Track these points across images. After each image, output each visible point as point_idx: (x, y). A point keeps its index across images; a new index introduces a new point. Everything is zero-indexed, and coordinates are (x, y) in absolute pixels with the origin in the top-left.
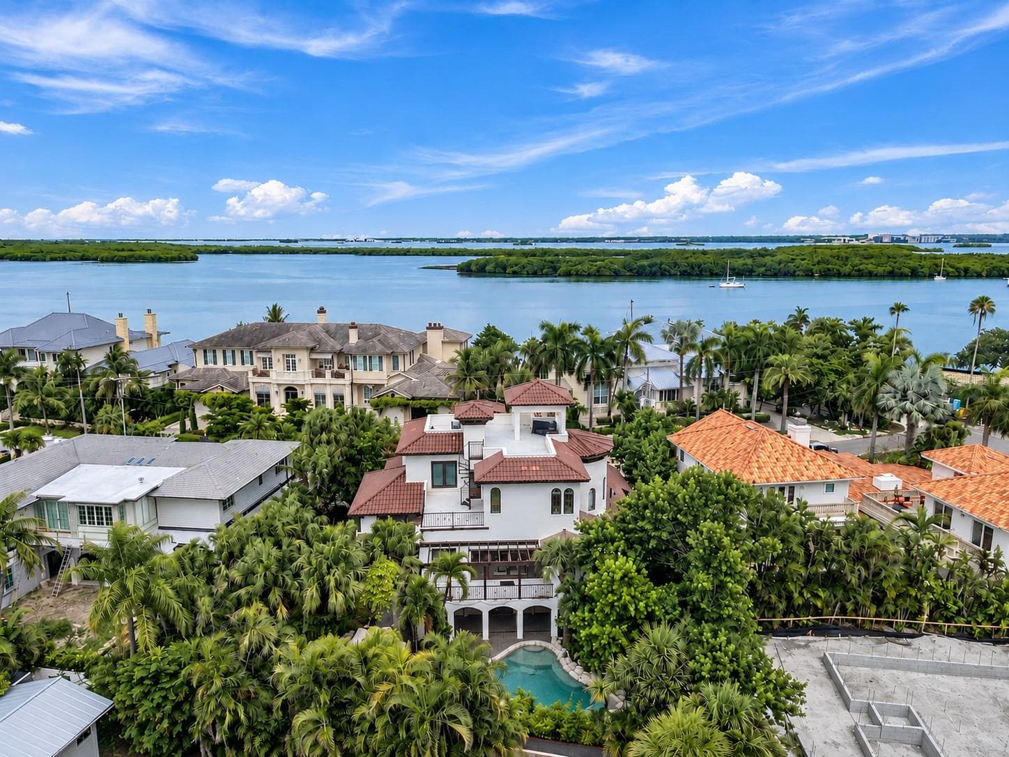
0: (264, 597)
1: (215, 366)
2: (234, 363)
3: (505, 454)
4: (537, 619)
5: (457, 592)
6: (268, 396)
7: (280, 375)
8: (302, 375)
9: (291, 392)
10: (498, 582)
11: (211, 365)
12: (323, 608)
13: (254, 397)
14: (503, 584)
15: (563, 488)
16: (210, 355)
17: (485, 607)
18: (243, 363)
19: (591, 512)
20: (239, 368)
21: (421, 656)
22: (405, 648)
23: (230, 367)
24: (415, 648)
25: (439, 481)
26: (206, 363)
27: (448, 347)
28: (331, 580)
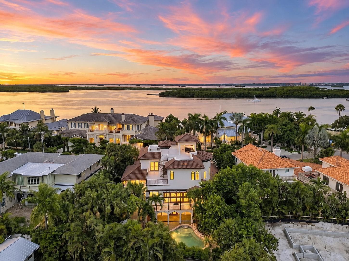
1: (75, 128)
2: (82, 127)
3: (175, 159)
7: (97, 132)
8: (105, 132)
10: (173, 204)
13: (89, 139)
14: (175, 204)
15: (195, 171)
16: (73, 124)
18: (85, 127)
20: (83, 129)
21: (146, 229)
22: (140, 226)
23: (80, 129)
24: (144, 227)
25: (152, 168)
26: (72, 127)
27: (156, 122)
28: (115, 203)
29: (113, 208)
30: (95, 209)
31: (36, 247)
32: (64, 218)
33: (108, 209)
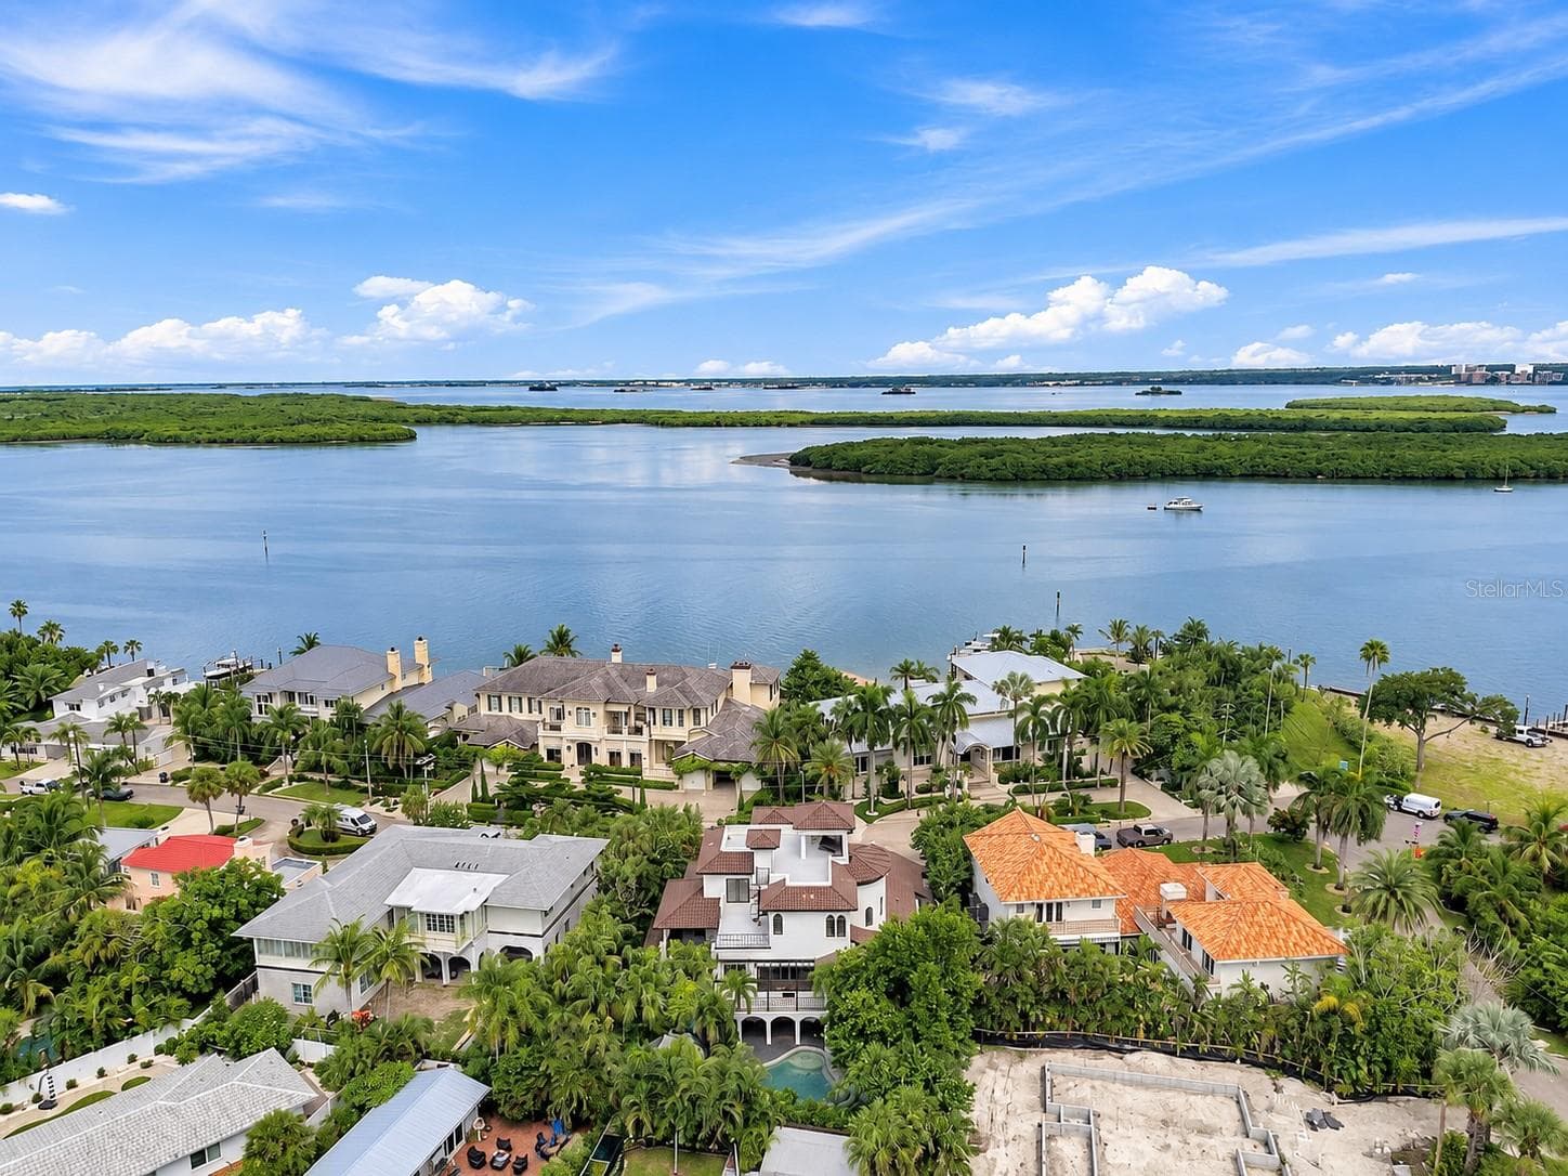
0: (594, 1009)
1: (500, 714)
2: (521, 711)
3: (788, 883)
4: (811, 1029)
5: (743, 1005)
6: (559, 752)
7: (571, 730)
8: (595, 730)
9: (584, 750)
10: (780, 994)
11: (495, 712)
12: (639, 1019)
13: (544, 754)
14: (785, 995)
15: (836, 916)
16: (495, 701)
17: (768, 1018)
18: (530, 712)
19: (869, 928)
20: (525, 716)
21: (712, 1060)
22: (700, 1053)
23: (516, 714)
24: (708, 1055)
25: (733, 897)
26: (490, 710)
27: (757, 689)
28: (646, 997)
29: (639, 1008)
30: (602, 1008)
31: (480, 1090)
32: (539, 1029)
33: (628, 1010)
